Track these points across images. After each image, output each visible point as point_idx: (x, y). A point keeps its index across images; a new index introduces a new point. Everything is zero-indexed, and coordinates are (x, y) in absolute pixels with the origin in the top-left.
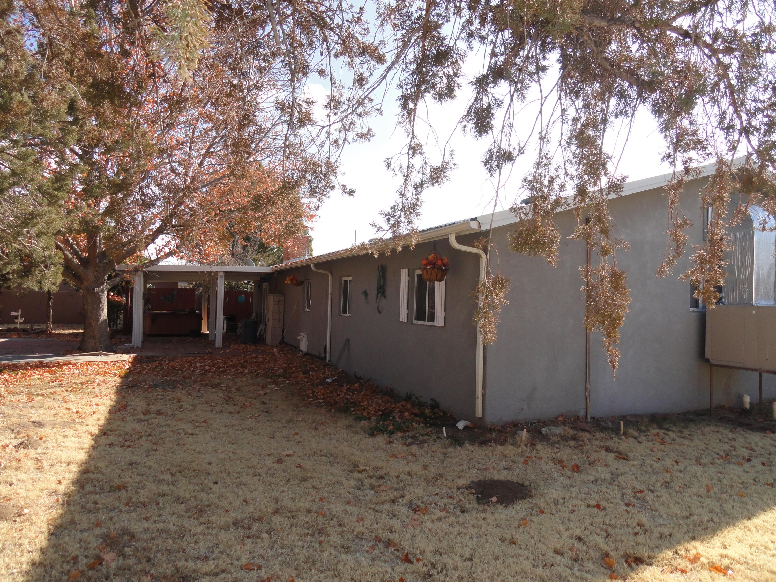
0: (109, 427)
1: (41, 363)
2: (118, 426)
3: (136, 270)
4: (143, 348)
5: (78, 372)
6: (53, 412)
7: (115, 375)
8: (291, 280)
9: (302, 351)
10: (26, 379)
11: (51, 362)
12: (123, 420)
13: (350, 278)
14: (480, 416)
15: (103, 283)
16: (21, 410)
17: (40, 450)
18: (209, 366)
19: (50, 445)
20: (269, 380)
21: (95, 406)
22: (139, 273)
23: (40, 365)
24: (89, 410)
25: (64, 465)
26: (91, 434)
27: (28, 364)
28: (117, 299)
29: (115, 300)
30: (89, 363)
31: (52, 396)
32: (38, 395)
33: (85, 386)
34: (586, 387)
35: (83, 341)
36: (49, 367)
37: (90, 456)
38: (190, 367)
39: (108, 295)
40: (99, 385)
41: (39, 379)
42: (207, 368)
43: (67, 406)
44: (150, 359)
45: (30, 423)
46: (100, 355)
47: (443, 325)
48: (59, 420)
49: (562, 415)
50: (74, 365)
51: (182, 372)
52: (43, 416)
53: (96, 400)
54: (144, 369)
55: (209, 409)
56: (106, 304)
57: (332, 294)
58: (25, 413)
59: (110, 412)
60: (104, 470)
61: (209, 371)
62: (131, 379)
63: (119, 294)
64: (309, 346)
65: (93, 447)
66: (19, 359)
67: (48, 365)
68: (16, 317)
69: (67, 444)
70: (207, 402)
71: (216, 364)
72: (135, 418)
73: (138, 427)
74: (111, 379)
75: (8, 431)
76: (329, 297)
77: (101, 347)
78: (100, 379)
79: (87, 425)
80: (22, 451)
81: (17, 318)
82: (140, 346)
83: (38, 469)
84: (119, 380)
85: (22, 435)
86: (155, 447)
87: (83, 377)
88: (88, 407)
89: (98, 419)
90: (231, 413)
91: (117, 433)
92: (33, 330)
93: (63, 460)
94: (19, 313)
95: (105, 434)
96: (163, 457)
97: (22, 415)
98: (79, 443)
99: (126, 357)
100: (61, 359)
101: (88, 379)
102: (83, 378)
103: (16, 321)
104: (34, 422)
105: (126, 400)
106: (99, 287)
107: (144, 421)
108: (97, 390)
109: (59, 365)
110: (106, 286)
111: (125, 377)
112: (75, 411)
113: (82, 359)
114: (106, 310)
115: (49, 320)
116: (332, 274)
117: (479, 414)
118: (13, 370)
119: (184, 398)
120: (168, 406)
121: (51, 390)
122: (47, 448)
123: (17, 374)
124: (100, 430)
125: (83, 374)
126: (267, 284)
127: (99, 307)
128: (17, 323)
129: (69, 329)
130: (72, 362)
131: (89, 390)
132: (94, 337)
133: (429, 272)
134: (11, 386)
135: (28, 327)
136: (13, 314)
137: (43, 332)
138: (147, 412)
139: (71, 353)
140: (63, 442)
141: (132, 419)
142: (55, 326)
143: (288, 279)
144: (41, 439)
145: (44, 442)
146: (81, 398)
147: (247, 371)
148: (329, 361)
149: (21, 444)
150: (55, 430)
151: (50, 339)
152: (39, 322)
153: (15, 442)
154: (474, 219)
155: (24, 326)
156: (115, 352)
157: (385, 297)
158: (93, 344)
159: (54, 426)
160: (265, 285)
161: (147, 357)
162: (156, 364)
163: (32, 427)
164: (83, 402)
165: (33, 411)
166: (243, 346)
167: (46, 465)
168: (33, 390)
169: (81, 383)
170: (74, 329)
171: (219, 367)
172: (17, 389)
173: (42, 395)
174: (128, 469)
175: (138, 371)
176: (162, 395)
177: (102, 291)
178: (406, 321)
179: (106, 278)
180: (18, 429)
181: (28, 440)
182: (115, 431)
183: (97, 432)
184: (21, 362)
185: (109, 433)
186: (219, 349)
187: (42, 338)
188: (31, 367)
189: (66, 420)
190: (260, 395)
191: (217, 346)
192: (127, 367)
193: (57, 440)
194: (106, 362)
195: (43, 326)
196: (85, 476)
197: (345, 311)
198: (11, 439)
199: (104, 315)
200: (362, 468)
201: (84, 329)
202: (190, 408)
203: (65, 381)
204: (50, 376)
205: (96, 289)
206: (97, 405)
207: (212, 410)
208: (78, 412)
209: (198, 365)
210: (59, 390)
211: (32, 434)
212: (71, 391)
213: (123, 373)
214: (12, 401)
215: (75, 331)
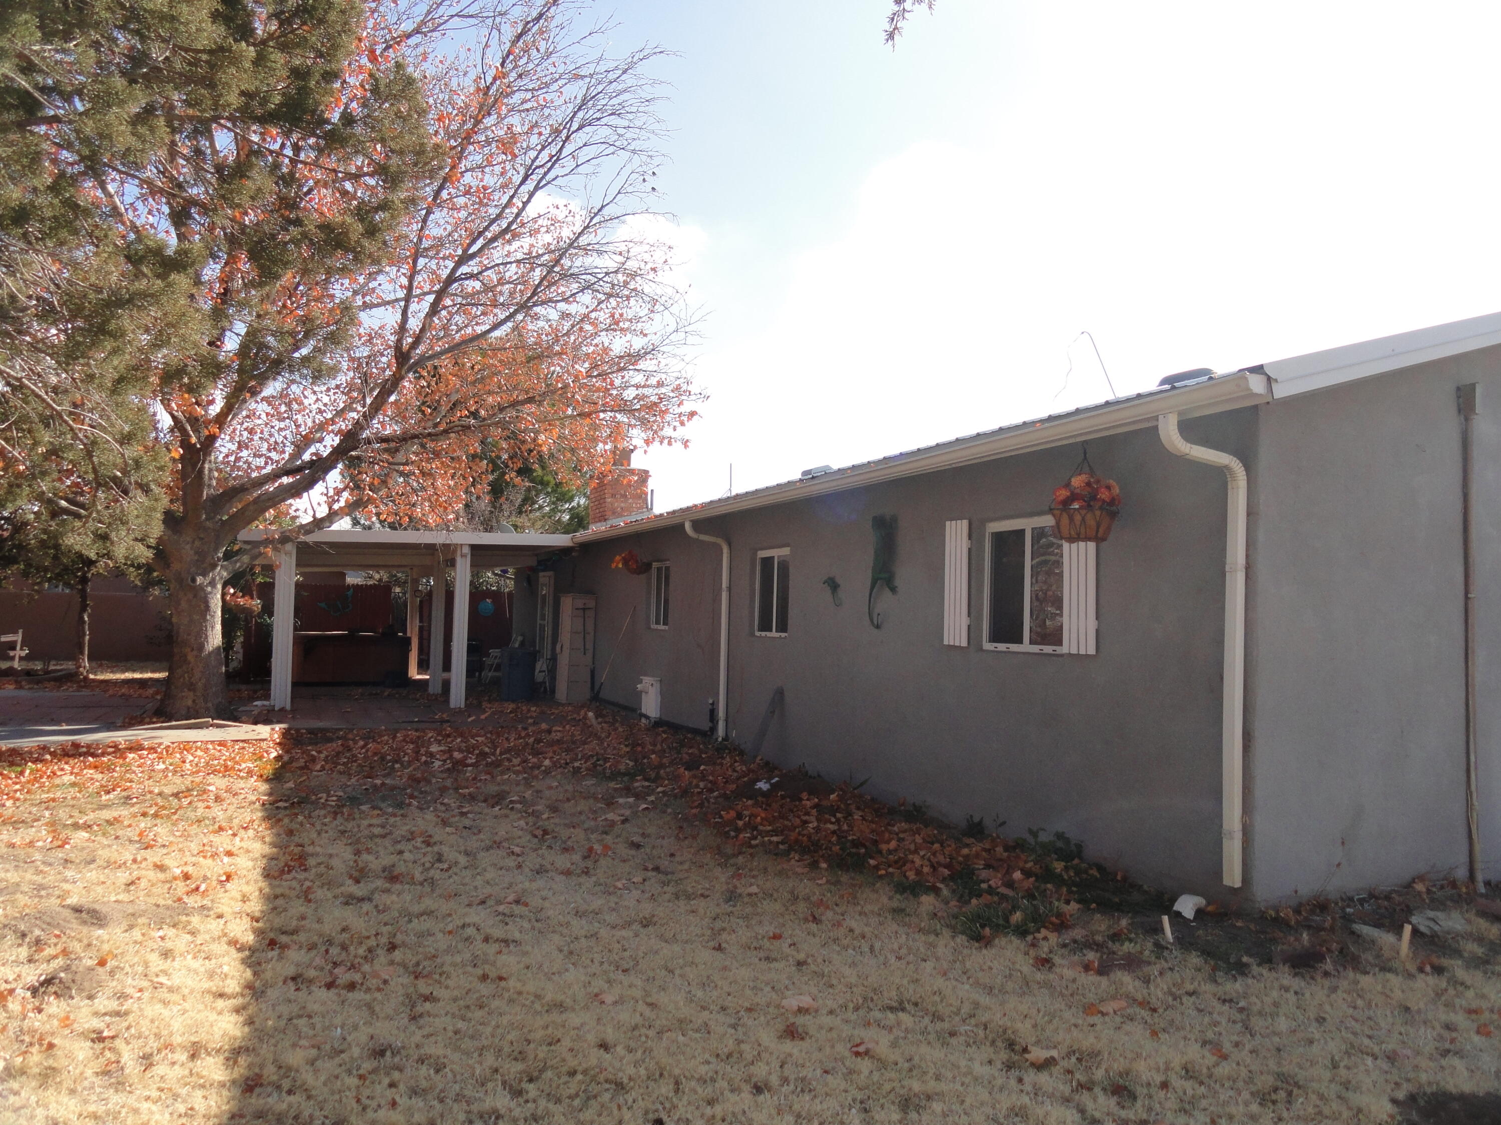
0: (278, 922)
1: (76, 745)
2: (303, 918)
3: (285, 539)
4: (294, 710)
5: (162, 766)
6: (123, 876)
7: (250, 773)
8: (625, 562)
9: (647, 717)
10: (42, 786)
11: (97, 744)
12: (306, 896)
13: (786, 551)
14: (1238, 884)
15: (214, 566)
16: (39, 872)
17: (103, 1003)
18: (460, 750)
19: (130, 984)
20: (612, 785)
21: (226, 859)
22: (289, 547)
23: (72, 752)
24: (214, 868)
25: (183, 1057)
26: (233, 942)
27: (44, 748)
28: (241, 601)
29: (238, 606)
30: (186, 747)
31: (109, 829)
32: (76, 826)
33: (185, 802)
34: (1469, 805)
35: (168, 695)
36: (93, 755)
37: (250, 1022)
38: (417, 752)
39: (223, 595)
40: (218, 799)
41: (73, 785)
42: (457, 755)
43: (156, 859)
44: (319, 737)
45: (67, 913)
46: (207, 726)
47: (1092, 651)
48: (143, 902)
49: (1421, 878)
50: (152, 749)
51: (404, 767)
52: (99, 889)
53: (223, 842)
54: (313, 760)
55: (511, 862)
56: (219, 613)
57: (730, 589)
58: (51, 878)
59: (267, 875)
60: (308, 1077)
61: (462, 763)
62: (291, 785)
63: (246, 591)
64: (663, 706)
65: (249, 986)
66: (22, 736)
67: (90, 751)
68: (12, 646)
69: (176, 980)
70: (498, 845)
71: (474, 747)
72: (338, 891)
73: (351, 917)
74: (241, 783)
75: (10, 939)
76: (724, 596)
77: (207, 709)
78: (217, 783)
79: (220, 916)
80: (54, 1006)
81: (14, 649)
82: (288, 707)
83: (106, 1073)
84: (264, 787)
85: (49, 951)
86: (423, 987)
87: (177, 780)
88: (209, 861)
89: (245, 899)
90: (567, 873)
91: (302, 937)
92: (47, 672)
93: (177, 1039)
94: (18, 637)
95: (272, 943)
96: (461, 1025)
97: (41, 887)
98: (211, 975)
99: (264, 731)
100: (121, 737)
101: (188, 783)
102: (177, 783)
103: (12, 653)
104: (77, 910)
105: (296, 839)
106: (204, 575)
107: (361, 900)
108: (217, 812)
109: (117, 750)
110: (221, 573)
111: (276, 778)
112: (178, 872)
113: (168, 736)
114: (218, 627)
115: (82, 653)
116: (730, 545)
117: (1233, 877)
118: (12, 764)
119: (439, 833)
120: (407, 855)
121: (107, 814)
122: (122, 996)
123: (22, 773)
124: (259, 932)
125: (175, 772)
126: (551, 573)
127: (205, 620)
128: (13, 658)
129: (123, 672)
130: (146, 744)
131: (200, 812)
132: (192, 687)
133: (1078, 518)
134: (9, 803)
135: (38, 666)
136: (5, 638)
137: (71, 677)
138: (359, 875)
139: (141, 722)
140: (165, 972)
141: (329, 895)
142: (94, 664)
143: (618, 558)
144: (102, 963)
145: (112, 973)
146: (186, 836)
147: (547, 762)
148: (726, 739)
149: (48, 982)
150: (136, 934)
151: (85, 692)
152: (58, 658)
153: (32, 975)
154: (1258, 370)
155: (25, 665)
156: (236, 718)
157: (893, 590)
158: (190, 703)
159: (131, 920)
160: (545, 578)
161: (311, 731)
162: (337, 745)
163: (75, 927)
164: (194, 847)
165: (69, 874)
166: (512, 706)
167: (128, 1056)
168: (62, 814)
169: (176, 795)
170: (134, 671)
171: (483, 755)
172: (23, 811)
173: (87, 827)
174: (374, 1071)
175: (301, 763)
176: (383, 826)
177: (213, 584)
178: (964, 643)
179: (221, 555)
180: (37, 932)
181: (67, 969)
182: (294, 932)
183: (249, 938)
184: (27, 743)
185: (284, 939)
186: (459, 712)
187: (68, 691)
188: (53, 754)
189: (161, 902)
190: (613, 824)
191: (452, 705)
192: (274, 754)
193: (146, 965)
194: (222, 744)
195: (70, 665)
196: (256, 1102)
197: (765, 626)
198: (17, 962)
199: (215, 637)
200: (1038, 1054)
201: (171, 670)
202: (463, 860)
203: (136, 789)
204: (100, 776)
205: (199, 580)
206: (229, 854)
207: (519, 866)
208: (186, 877)
209: (434, 748)
210: (124, 812)
211: (76, 947)
212: (156, 816)
213: (269, 770)
214: (12, 846)
215: (137, 676)
